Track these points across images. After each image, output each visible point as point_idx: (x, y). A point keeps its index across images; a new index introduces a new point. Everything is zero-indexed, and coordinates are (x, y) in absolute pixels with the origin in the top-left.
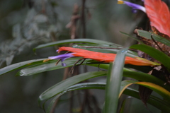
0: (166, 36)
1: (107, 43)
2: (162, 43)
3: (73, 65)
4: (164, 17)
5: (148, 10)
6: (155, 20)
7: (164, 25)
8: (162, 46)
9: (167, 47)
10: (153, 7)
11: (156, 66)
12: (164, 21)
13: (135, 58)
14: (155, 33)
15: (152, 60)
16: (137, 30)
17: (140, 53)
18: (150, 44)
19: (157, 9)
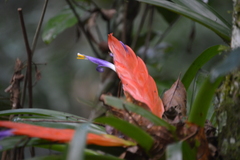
0: (144, 105)
1: (62, 114)
2: (137, 114)
3: (13, 147)
4: (141, 78)
5: (119, 68)
6: (129, 82)
7: (141, 89)
8: (138, 118)
9: (144, 119)
10: (125, 64)
11: (131, 146)
12: (141, 84)
13: (101, 135)
14: (129, 99)
15: (125, 138)
16: (104, 97)
17: (109, 128)
18: (121, 116)
19: (131, 66)
